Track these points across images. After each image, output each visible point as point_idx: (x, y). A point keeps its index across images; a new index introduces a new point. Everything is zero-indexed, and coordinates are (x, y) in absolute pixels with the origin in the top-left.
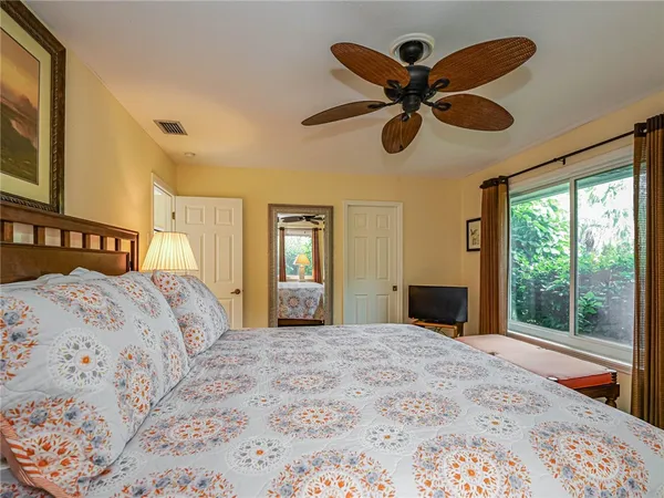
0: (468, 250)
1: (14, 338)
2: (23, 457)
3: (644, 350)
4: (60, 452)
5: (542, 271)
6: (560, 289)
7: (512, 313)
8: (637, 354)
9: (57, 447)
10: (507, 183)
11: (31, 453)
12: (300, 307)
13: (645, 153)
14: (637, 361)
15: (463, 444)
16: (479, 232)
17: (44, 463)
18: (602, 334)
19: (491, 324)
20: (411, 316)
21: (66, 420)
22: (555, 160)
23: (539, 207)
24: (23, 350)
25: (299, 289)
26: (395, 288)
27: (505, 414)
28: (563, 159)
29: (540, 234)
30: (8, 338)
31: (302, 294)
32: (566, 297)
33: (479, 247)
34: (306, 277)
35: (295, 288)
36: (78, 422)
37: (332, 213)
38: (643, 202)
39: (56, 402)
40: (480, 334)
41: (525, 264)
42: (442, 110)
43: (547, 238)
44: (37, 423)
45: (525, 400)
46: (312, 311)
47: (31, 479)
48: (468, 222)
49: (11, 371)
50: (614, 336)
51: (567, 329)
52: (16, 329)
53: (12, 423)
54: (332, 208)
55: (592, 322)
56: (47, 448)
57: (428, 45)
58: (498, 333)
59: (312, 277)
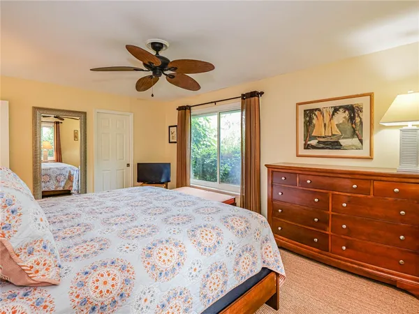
0: (170, 142)
1: (13, 212)
2: (28, 270)
3: (244, 187)
4: (44, 265)
5: (204, 153)
6: (212, 162)
7: (192, 175)
8: (242, 189)
9: (43, 263)
10: (190, 109)
11: (32, 267)
12: (51, 182)
13: (245, 106)
14: (242, 192)
15: (201, 227)
16: (175, 133)
17: (37, 272)
18: (228, 182)
19: (182, 182)
20: (138, 181)
21: (44, 249)
22: (212, 102)
23: (201, 120)
24: (17, 218)
25: (50, 169)
26: (128, 165)
27: (210, 215)
28: (215, 102)
29: (202, 135)
30: (10, 213)
31: (53, 172)
32: (215, 166)
33: (176, 141)
34: (49, 158)
35: (48, 167)
36: (48, 250)
37: (86, 116)
38: (244, 129)
39: (35, 242)
40: (177, 187)
41: (196, 149)
42: (170, 78)
43: (205, 136)
44: (30, 253)
45: (215, 210)
46: (62, 184)
47: (33, 280)
48: (169, 127)
49: (15, 229)
50: (233, 183)
51: (216, 181)
52: (13, 207)
53: (18, 256)
54: (85, 113)
55: (226, 177)
56: (38, 264)
57: (166, 46)
58: (186, 186)
59: (54, 158)
